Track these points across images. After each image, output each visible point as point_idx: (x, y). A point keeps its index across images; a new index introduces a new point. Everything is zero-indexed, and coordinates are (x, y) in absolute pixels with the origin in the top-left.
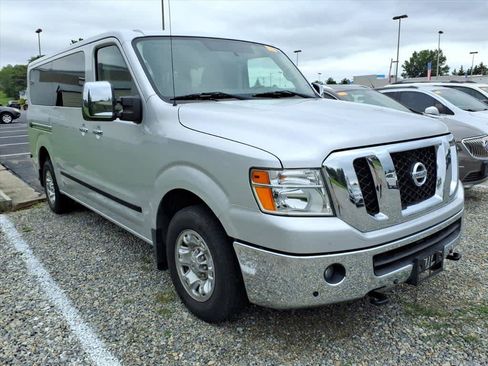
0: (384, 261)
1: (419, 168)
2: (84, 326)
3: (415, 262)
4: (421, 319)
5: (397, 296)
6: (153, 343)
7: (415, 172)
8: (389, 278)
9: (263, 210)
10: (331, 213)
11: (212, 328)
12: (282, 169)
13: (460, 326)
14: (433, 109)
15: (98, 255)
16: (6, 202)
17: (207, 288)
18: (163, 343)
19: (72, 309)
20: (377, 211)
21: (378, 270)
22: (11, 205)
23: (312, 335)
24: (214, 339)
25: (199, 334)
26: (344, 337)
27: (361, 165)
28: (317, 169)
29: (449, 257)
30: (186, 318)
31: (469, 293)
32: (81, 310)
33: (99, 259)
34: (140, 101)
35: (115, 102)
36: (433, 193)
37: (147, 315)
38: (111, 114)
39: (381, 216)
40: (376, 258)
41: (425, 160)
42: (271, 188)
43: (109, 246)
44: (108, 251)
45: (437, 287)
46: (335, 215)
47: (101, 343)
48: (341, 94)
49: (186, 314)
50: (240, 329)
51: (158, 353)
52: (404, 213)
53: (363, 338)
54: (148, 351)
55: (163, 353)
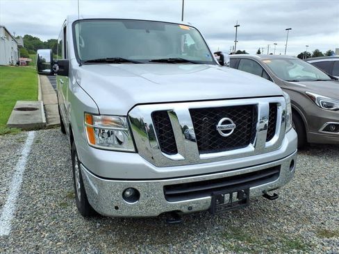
1: (226, 123)
2: (12, 205)
3: (214, 195)
6: (40, 224)
7: (219, 125)
8: (184, 205)
9: (90, 144)
10: (133, 150)
12: (99, 115)
16: (42, 123)
18: (45, 225)
19: (17, 194)
22: (45, 126)
24: (76, 228)
25: (72, 223)
28: (124, 116)
30: (73, 210)
31: (292, 228)
32: (20, 195)
33: (58, 165)
35: (53, 63)
37: (52, 204)
38: (49, 71)
39: (178, 157)
46: (137, 151)
47: (12, 217)
48: (265, 62)
49: (76, 208)
50: (98, 224)
51: (36, 231)
52: (203, 156)
53: (174, 247)
54: (32, 229)
55: (40, 231)
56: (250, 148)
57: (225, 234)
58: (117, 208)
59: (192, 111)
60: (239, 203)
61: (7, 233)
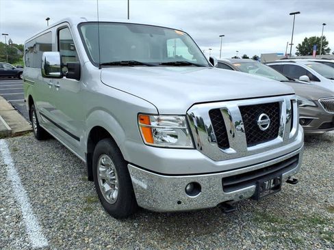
0: (230, 182)
1: (264, 118)
2: (32, 216)
3: (257, 184)
4: (265, 224)
5: (252, 207)
6: (75, 230)
7: (260, 120)
8: (237, 195)
9: (146, 143)
10: (193, 147)
11: (117, 223)
12: (158, 115)
13: (292, 231)
14: (305, 77)
15: (56, 169)
16: (7, 131)
17: (115, 194)
18: (81, 231)
19: (28, 204)
20: (228, 146)
21: (226, 188)
22: (11, 133)
23: (184, 231)
24: (116, 230)
25: (107, 226)
26: (206, 234)
27: (216, 114)
28: (183, 115)
29: (288, 181)
31: (306, 208)
32: (34, 205)
33: (56, 171)
34: (80, 65)
35: (62, 66)
36: (276, 136)
37: (76, 211)
38: (59, 74)
39: (230, 151)
40: (225, 180)
41: (270, 112)
42: (151, 128)
43: (65, 163)
44: (63, 166)
45: (283, 202)
46: (195, 148)
47: (40, 228)
48: (235, 65)
49: (102, 212)
50: (136, 224)
51: (76, 237)
52: (250, 149)
53: (220, 235)
54: (69, 236)
55: (79, 237)
56: (279, 139)
57: (256, 219)
58: (179, 203)
59: (241, 108)
60: (273, 189)
61: (46, 243)
